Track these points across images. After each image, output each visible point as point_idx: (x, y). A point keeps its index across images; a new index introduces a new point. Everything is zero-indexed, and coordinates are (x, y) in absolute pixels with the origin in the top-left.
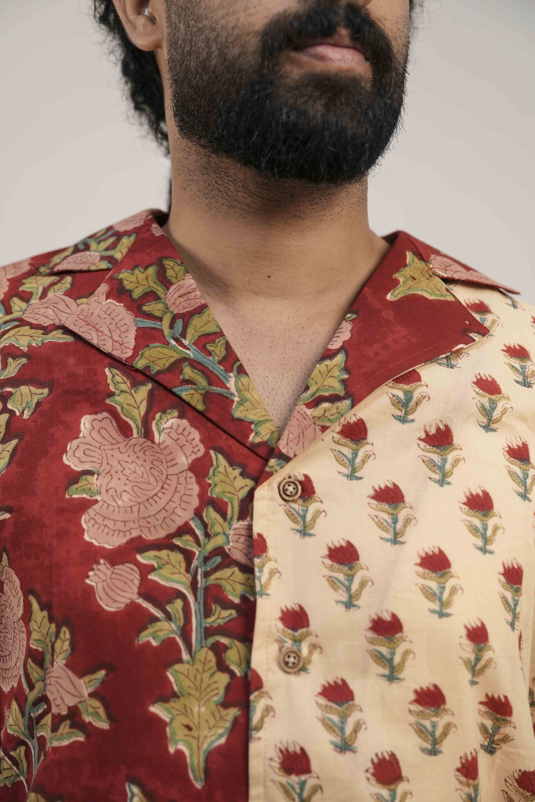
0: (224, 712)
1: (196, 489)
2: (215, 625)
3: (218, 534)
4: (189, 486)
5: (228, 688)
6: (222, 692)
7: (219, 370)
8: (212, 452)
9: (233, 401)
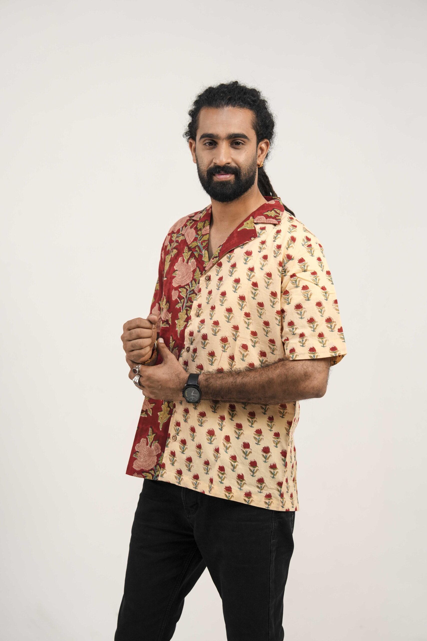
1: (192, 276)
2: (188, 305)
3: (194, 286)
6: (185, 319)
7: (202, 249)
8: (197, 267)
9: (203, 256)
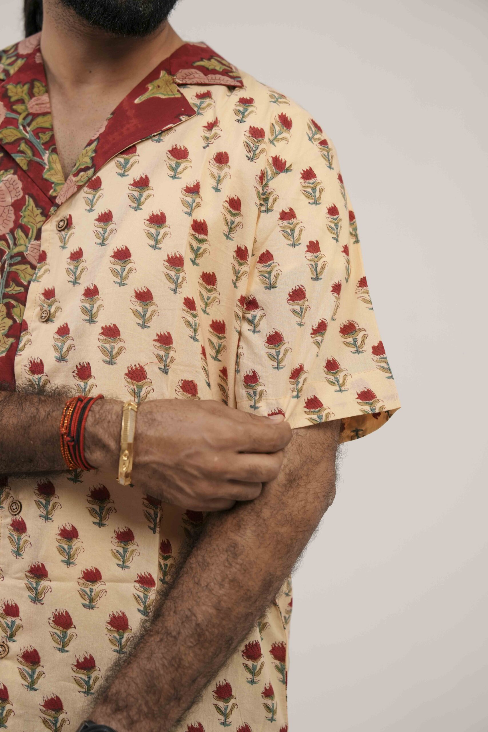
0: (6, 339)
1: (13, 217)
2: (10, 293)
3: (21, 245)
4: (9, 215)
5: (10, 327)
6: (7, 328)
7: (40, 148)
8: (27, 197)
9: (44, 168)
